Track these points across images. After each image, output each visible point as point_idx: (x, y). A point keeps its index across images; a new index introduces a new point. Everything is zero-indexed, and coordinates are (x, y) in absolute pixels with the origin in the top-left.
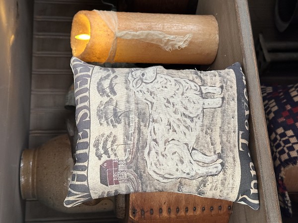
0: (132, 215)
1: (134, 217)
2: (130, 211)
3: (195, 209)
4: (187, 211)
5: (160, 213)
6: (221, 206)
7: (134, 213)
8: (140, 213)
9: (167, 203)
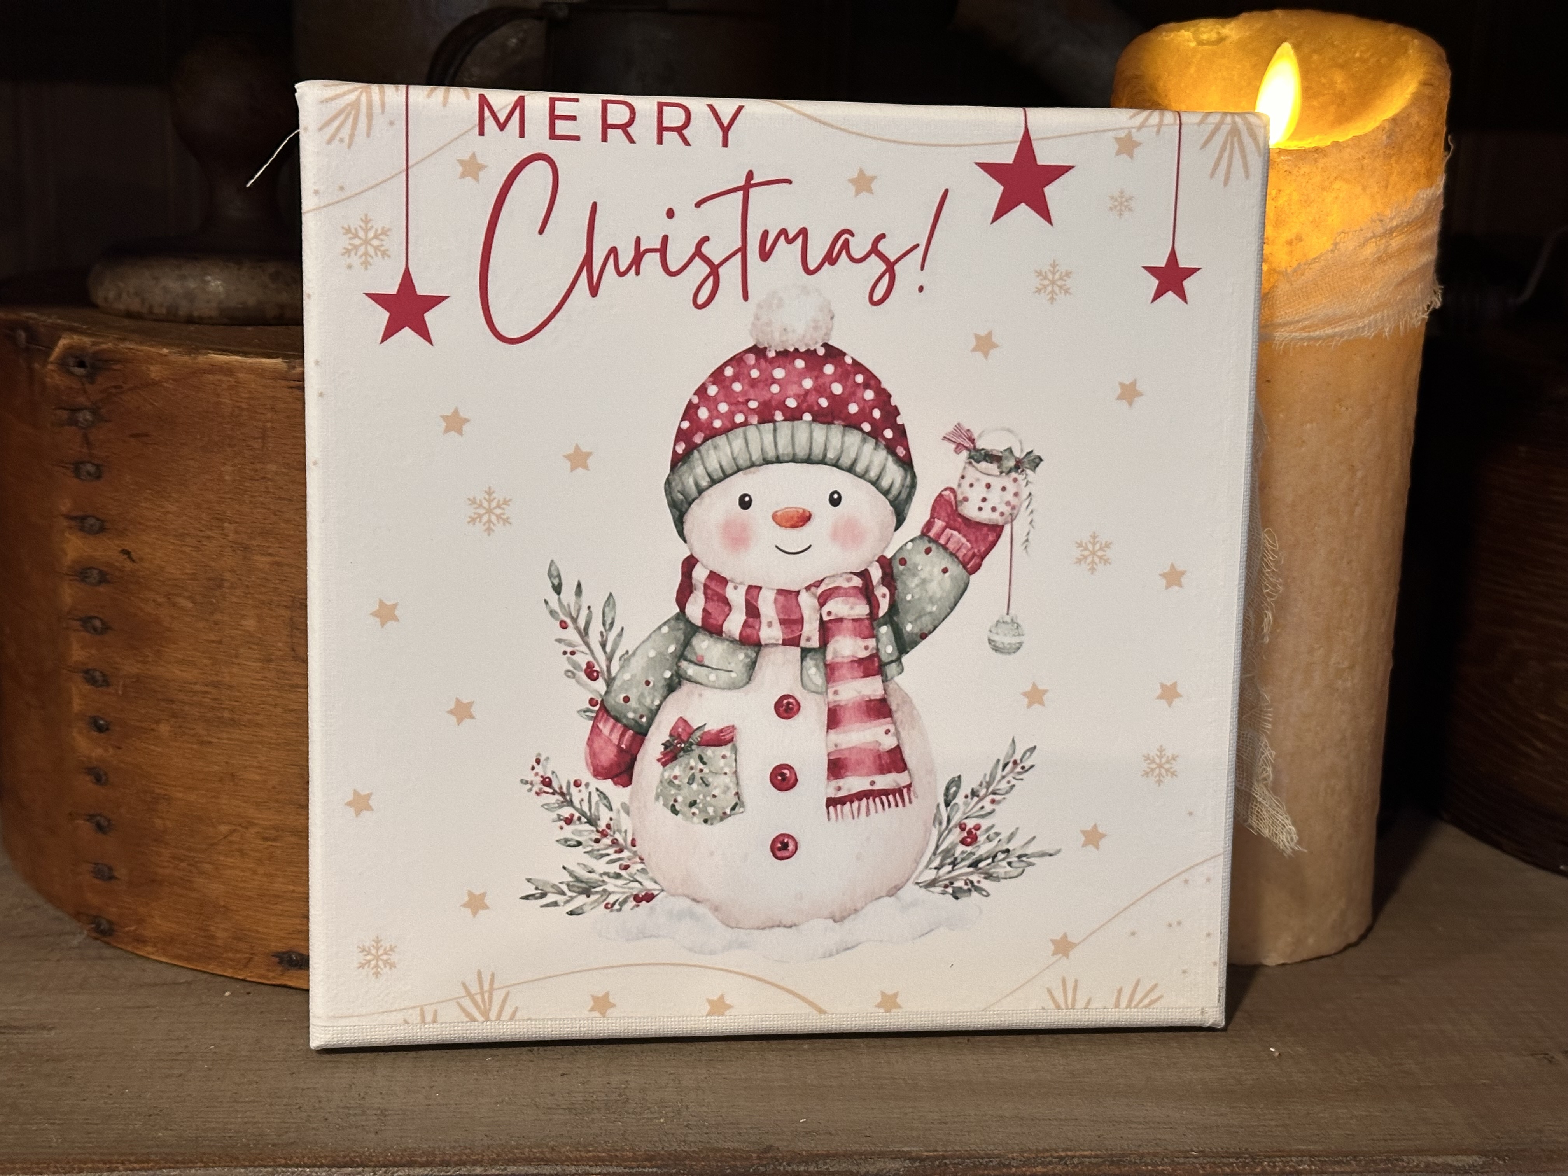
0: (70, 348)
1: (62, 363)
2: (87, 340)
3: (100, 727)
4: (92, 681)
5: (83, 519)
6: (112, 878)
7: (81, 364)
8: (82, 400)
9: (128, 565)
